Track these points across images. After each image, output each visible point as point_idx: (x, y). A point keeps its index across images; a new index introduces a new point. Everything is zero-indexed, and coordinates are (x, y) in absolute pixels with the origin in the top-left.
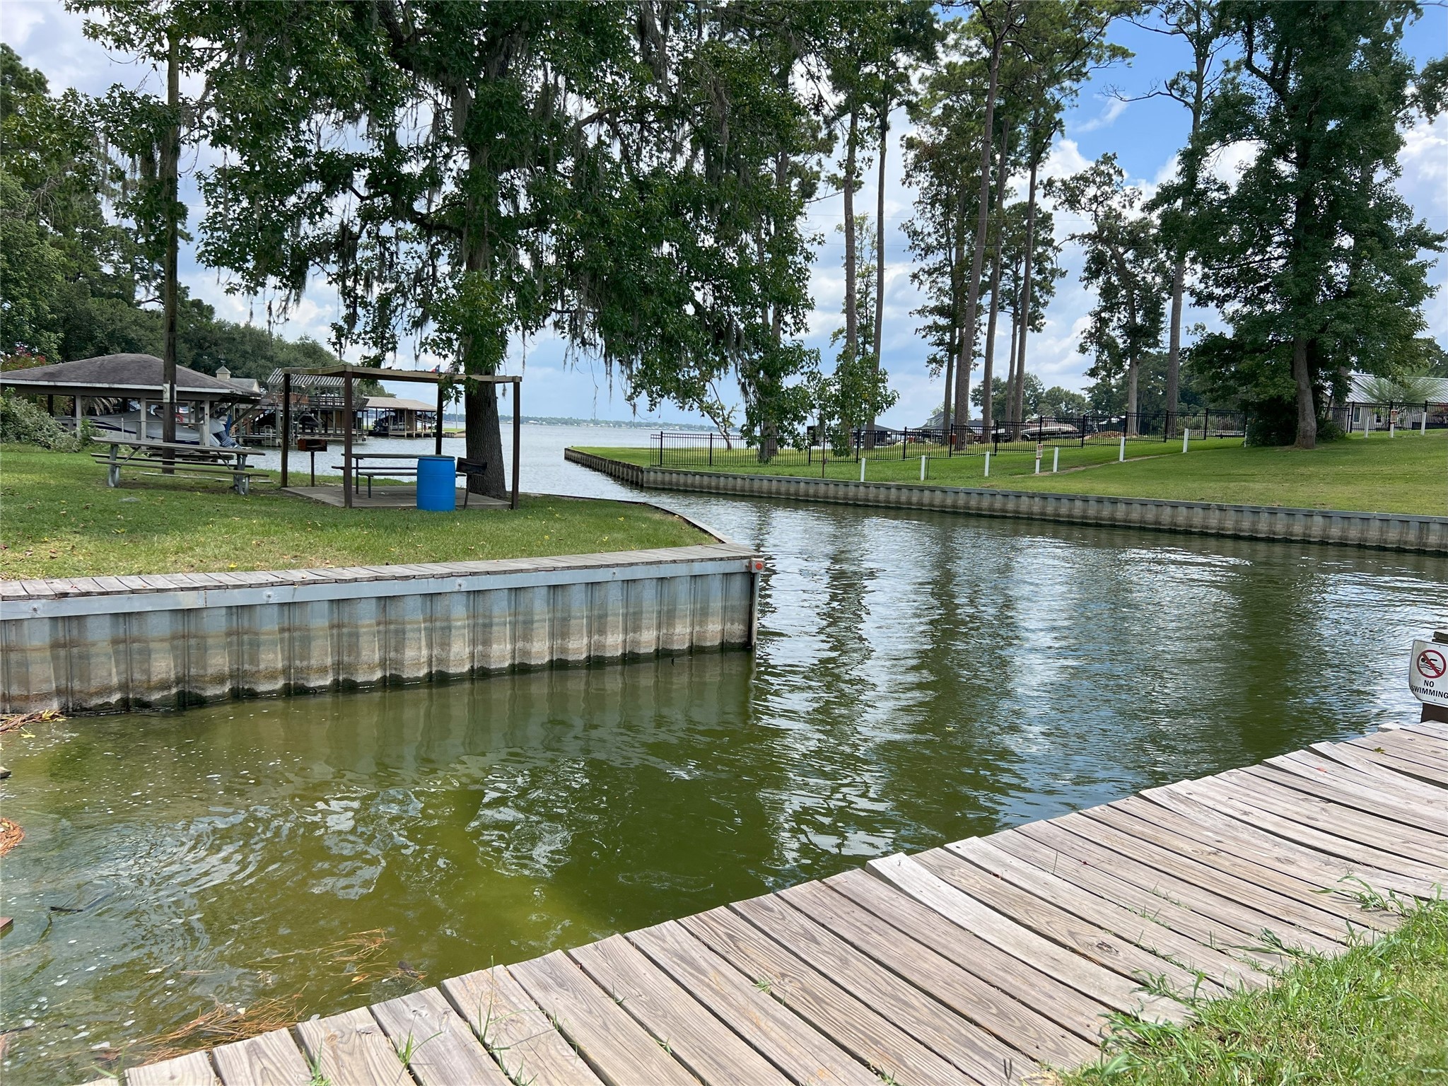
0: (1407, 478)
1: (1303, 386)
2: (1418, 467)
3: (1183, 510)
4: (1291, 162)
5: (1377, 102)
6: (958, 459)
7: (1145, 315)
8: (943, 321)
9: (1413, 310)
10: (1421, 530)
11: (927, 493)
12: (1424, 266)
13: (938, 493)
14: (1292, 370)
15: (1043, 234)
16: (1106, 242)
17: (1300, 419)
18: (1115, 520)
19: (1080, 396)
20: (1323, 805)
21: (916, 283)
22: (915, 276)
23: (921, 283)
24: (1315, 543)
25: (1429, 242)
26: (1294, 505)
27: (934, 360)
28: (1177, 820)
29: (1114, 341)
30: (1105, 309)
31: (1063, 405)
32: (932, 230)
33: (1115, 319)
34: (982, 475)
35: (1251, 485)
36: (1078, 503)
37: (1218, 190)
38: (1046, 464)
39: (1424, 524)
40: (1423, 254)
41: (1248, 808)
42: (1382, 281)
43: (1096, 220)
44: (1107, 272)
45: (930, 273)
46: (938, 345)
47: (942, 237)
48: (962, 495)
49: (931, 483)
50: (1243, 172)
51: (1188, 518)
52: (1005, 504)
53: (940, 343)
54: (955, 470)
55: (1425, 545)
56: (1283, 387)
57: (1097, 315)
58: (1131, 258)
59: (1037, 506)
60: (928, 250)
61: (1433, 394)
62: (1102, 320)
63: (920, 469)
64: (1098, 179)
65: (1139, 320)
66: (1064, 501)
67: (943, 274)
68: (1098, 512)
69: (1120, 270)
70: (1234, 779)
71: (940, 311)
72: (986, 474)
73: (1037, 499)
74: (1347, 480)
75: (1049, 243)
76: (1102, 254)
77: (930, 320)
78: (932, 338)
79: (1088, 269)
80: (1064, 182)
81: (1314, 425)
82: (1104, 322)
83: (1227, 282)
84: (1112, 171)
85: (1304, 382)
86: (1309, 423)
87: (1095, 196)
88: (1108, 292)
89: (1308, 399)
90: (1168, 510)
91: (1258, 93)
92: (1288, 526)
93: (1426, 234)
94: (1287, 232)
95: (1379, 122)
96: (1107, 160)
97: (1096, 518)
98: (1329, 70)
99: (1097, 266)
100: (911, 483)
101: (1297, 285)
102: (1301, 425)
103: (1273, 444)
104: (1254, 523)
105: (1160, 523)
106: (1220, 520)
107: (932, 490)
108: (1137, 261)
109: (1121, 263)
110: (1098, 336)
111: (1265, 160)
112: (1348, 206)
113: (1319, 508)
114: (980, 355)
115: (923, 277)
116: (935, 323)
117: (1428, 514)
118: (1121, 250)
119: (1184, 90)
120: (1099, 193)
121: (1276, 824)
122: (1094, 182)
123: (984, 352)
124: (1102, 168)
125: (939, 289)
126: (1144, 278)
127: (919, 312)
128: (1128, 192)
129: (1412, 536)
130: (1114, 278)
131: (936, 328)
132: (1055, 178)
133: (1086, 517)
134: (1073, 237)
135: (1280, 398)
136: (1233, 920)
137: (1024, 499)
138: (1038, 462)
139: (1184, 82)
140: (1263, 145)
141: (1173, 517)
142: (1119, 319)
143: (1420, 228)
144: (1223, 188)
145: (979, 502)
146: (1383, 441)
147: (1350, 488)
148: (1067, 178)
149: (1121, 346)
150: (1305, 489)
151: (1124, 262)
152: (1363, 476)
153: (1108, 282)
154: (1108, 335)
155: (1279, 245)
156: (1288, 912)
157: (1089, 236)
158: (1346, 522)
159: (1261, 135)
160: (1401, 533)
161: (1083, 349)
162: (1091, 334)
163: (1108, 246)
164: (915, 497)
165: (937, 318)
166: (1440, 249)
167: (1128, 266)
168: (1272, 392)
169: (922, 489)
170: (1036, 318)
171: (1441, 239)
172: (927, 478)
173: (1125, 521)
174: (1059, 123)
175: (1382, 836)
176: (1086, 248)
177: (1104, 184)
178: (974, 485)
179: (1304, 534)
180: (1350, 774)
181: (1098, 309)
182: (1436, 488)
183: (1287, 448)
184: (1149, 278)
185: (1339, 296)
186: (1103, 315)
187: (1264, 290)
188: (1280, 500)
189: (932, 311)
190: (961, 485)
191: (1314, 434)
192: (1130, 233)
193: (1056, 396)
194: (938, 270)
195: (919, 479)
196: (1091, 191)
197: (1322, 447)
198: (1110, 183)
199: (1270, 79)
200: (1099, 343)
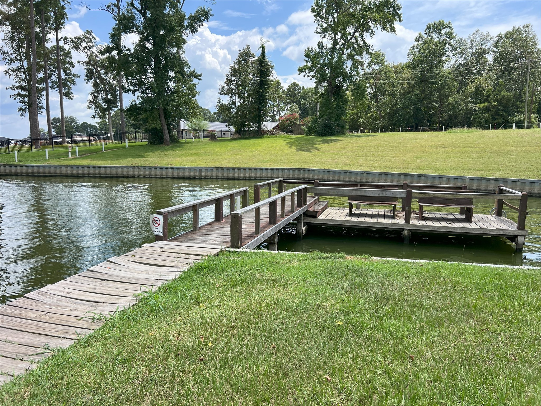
0: (196, 155)
1: (164, 124)
2: (199, 151)
3: (125, 169)
4: (151, 43)
5: (174, 26)
6: (36, 152)
7: (111, 95)
8: (23, 93)
9: (194, 99)
10: (200, 171)
11: (19, 168)
12: (195, 85)
13: (24, 167)
14: (159, 118)
15: (68, 60)
16: (93, 65)
17: (164, 135)
18: (101, 174)
19: (95, 126)
20: (102, 282)
21: (8, 75)
22: (7, 72)
23: (10, 75)
24: (170, 178)
25: (197, 77)
26: (162, 165)
27: (21, 109)
28: (37, 303)
29: (101, 105)
30: (95, 92)
31: (89, 129)
32: (12, 52)
33: (100, 96)
34: (46, 159)
35: (149, 159)
36: (86, 169)
37: (127, 50)
38: (73, 153)
39: (200, 169)
40: (195, 81)
41: (70, 291)
42: (184, 89)
43: (87, 56)
44: (94, 78)
45: (14, 71)
46: (22, 103)
47: (17, 55)
48: (36, 168)
49: (21, 163)
50: (135, 45)
51: (127, 172)
52: (55, 171)
53: (24, 102)
54: (33, 157)
55: (201, 176)
56: (156, 124)
57: (93, 94)
58: (103, 73)
59: (69, 171)
60: (12, 61)
61: (206, 127)
62: (95, 96)
63: (15, 157)
64: (86, 40)
65: (109, 97)
66: (80, 168)
67: (20, 72)
68: (94, 171)
69: (100, 77)
70: (72, 280)
71: (21, 88)
72: (47, 158)
73: (69, 168)
74: (179, 156)
75: (71, 63)
76: (92, 70)
77: (17, 92)
78: (19, 100)
79: (87, 76)
80: (72, 39)
81: (168, 137)
82: (96, 97)
83: (135, 85)
84: (91, 37)
85: (164, 122)
86: (167, 137)
87: (86, 46)
88: (96, 85)
89: (166, 128)
90: (120, 169)
91: (137, 17)
92: (161, 173)
93: (196, 74)
94: (152, 69)
95: (176, 34)
96: (89, 32)
97: (94, 174)
98: (158, 12)
99: (90, 75)
100: (10, 163)
101: (157, 88)
102: (165, 137)
103: (157, 144)
104: (150, 172)
105: (118, 175)
106: (139, 172)
107: (21, 166)
108: (106, 74)
109: (100, 75)
110: (94, 102)
111: (142, 41)
112: (170, 62)
113: (170, 166)
114: (43, 108)
115: (12, 73)
116: (19, 93)
117: (202, 166)
118: (99, 69)
119: (113, 10)
120: (87, 46)
121: (79, 295)
122: (85, 41)
123: (45, 107)
124: (87, 35)
125: (19, 79)
126: (109, 81)
127: (11, 88)
128: (99, 46)
129: (197, 174)
130: (98, 80)
131: (19, 95)
132: (68, 37)
133: (90, 174)
134: (79, 62)
135: (156, 128)
136: (35, 343)
137: (63, 168)
138: (70, 153)
139: (113, 7)
140: (140, 36)
141: (122, 172)
142: (102, 96)
143: (194, 71)
144: (128, 50)
145: (44, 170)
146: (190, 142)
147: (180, 159)
148: (73, 37)
149: (104, 107)
150: (166, 160)
151: (101, 74)
152: (184, 155)
153: (96, 81)
154: (98, 102)
155: (151, 73)
156: (62, 332)
157: (85, 62)
158: (178, 170)
159: (139, 32)
160: (194, 173)
161: (89, 107)
162: (91, 102)
163: (94, 67)
164: (13, 170)
165: (20, 91)
166: (200, 79)
167: (103, 76)
168: (153, 126)
169: (16, 166)
170: (70, 94)
171: (200, 76)
172: (19, 161)
173: (105, 174)
174: (66, 14)
175: (117, 290)
176: (85, 67)
177: (89, 42)
178: (41, 163)
179: (166, 175)
180: (119, 267)
181: (93, 92)
182: (204, 158)
183: (161, 145)
184: (111, 81)
185: (172, 93)
186: (95, 94)
187: (147, 89)
188: (158, 164)
189: (18, 88)
190: (35, 163)
191: (169, 140)
192: (101, 63)
193: (85, 125)
194: (18, 70)
195: (15, 161)
196: (84, 44)
197: (171, 145)
198: (91, 42)
199: (141, 12)
200: (95, 105)
